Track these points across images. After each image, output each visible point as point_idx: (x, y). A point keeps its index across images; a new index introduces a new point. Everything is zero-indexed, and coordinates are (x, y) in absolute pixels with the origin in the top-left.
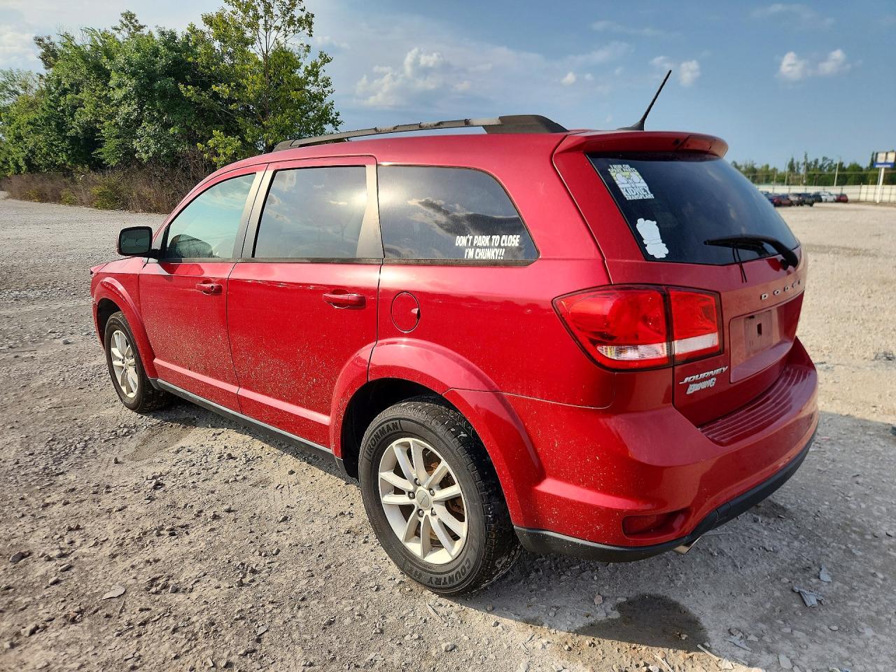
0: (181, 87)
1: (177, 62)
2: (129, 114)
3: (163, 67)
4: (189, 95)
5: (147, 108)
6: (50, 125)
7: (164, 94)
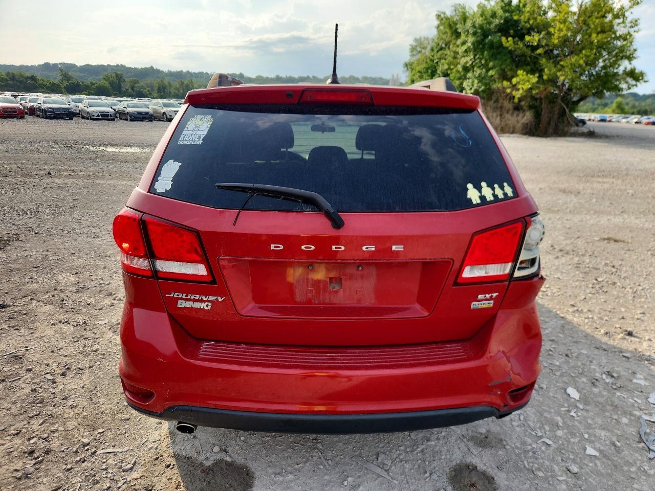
0: (504, 39)
1: (507, 21)
2: (467, 62)
3: (496, 26)
4: (508, 45)
5: (479, 58)
6: (428, 72)
7: (492, 46)
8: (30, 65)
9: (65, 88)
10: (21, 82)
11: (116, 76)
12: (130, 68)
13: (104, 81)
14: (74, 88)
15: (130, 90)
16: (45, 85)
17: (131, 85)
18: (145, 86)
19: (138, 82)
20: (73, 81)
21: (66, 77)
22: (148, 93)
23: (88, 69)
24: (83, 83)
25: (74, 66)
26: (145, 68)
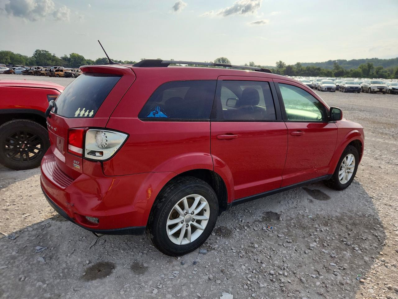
8: (321, 62)
9: (334, 74)
10: (312, 71)
11: (368, 66)
12: (381, 60)
13: (360, 69)
14: (340, 74)
15: (375, 74)
16: (324, 73)
17: (377, 70)
18: (388, 71)
19: (382, 68)
20: (340, 70)
21: (337, 67)
22: (387, 75)
23: (354, 62)
24: (346, 70)
25: (344, 61)
26: (392, 59)
